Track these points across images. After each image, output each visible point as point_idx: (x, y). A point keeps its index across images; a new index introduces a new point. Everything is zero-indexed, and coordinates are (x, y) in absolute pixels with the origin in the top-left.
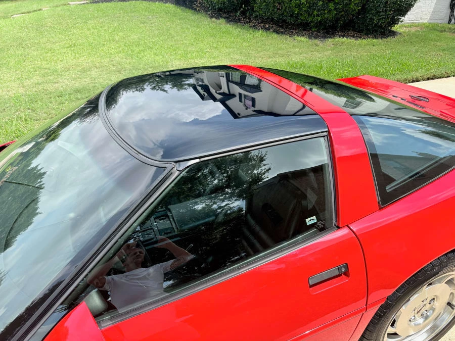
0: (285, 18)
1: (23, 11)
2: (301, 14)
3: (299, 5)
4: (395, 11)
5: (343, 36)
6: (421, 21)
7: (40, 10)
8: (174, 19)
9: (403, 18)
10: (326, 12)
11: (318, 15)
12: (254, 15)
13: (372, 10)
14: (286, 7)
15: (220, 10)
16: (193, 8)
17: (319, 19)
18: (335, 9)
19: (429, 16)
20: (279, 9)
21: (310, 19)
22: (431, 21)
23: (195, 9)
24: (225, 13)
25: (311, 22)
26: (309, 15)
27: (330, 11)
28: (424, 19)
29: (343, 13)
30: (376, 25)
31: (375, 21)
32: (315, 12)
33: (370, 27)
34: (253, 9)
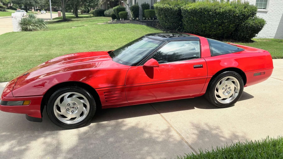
0: (199, 32)
1: (76, 26)
2: (206, 31)
3: (205, 27)
4: (251, 31)
5: (227, 41)
6: (270, 38)
7: (83, 26)
8: (147, 31)
9: (256, 35)
10: (218, 30)
11: (214, 31)
12: (184, 31)
13: (240, 30)
14: (199, 28)
15: (168, 28)
16: (155, 27)
17: (215, 33)
18: (223, 29)
19: (274, 35)
20: (196, 28)
21: (211, 33)
22: (275, 38)
23: (156, 28)
24: (170, 30)
25: (211, 34)
26: (210, 31)
27: (220, 30)
28: (272, 37)
29: (226, 31)
30: (243, 37)
31: (242, 35)
32: (213, 30)
33: (240, 38)
34: (184, 29)
